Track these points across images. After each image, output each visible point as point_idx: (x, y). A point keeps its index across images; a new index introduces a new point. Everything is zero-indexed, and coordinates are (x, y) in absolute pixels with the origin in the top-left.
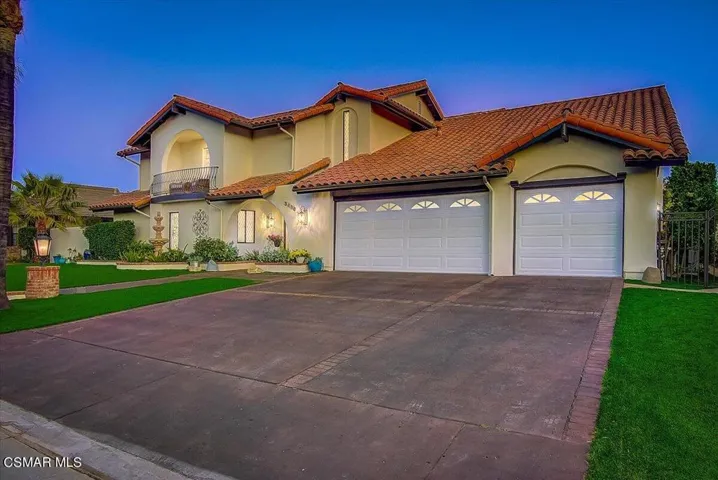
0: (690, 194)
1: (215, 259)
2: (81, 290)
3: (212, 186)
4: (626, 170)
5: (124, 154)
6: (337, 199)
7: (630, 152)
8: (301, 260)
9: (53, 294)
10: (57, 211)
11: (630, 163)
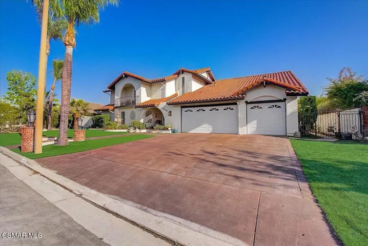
0: (308, 106)
1: (139, 128)
2: (93, 138)
3: (137, 102)
4: (286, 97)
5: (106, 92)
6: (182, 107)
7: (288, 91)
8: (170, 128)
9: (83, 140)
10: (82, 112)
11: (288, 95)
